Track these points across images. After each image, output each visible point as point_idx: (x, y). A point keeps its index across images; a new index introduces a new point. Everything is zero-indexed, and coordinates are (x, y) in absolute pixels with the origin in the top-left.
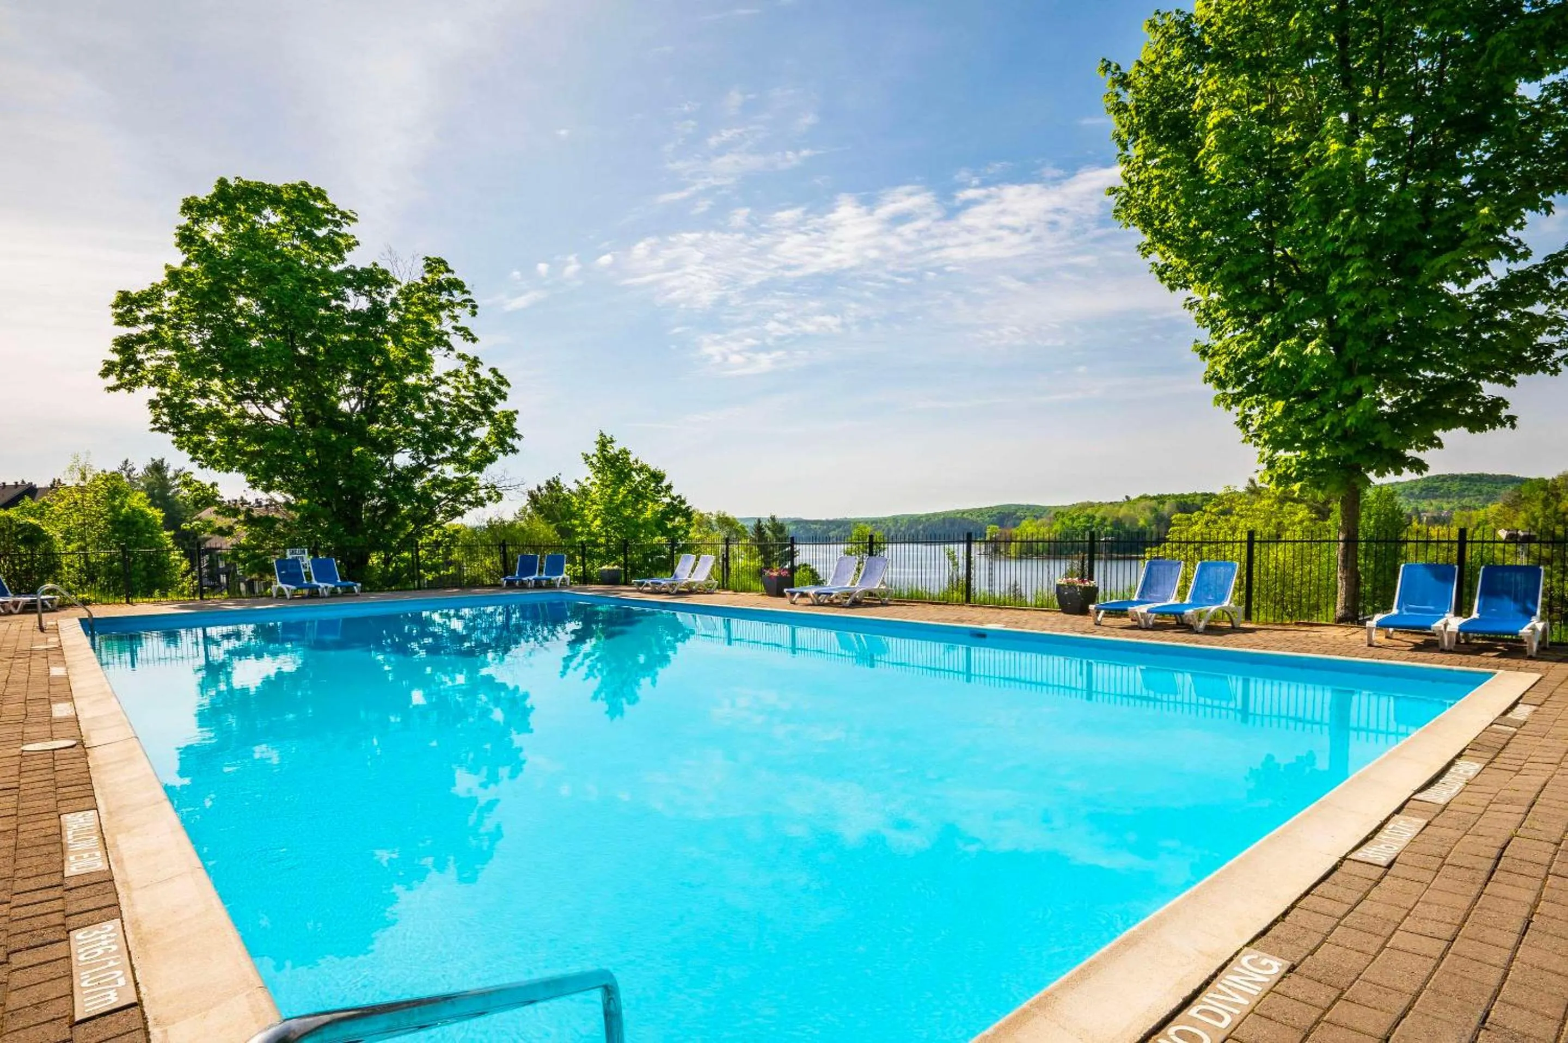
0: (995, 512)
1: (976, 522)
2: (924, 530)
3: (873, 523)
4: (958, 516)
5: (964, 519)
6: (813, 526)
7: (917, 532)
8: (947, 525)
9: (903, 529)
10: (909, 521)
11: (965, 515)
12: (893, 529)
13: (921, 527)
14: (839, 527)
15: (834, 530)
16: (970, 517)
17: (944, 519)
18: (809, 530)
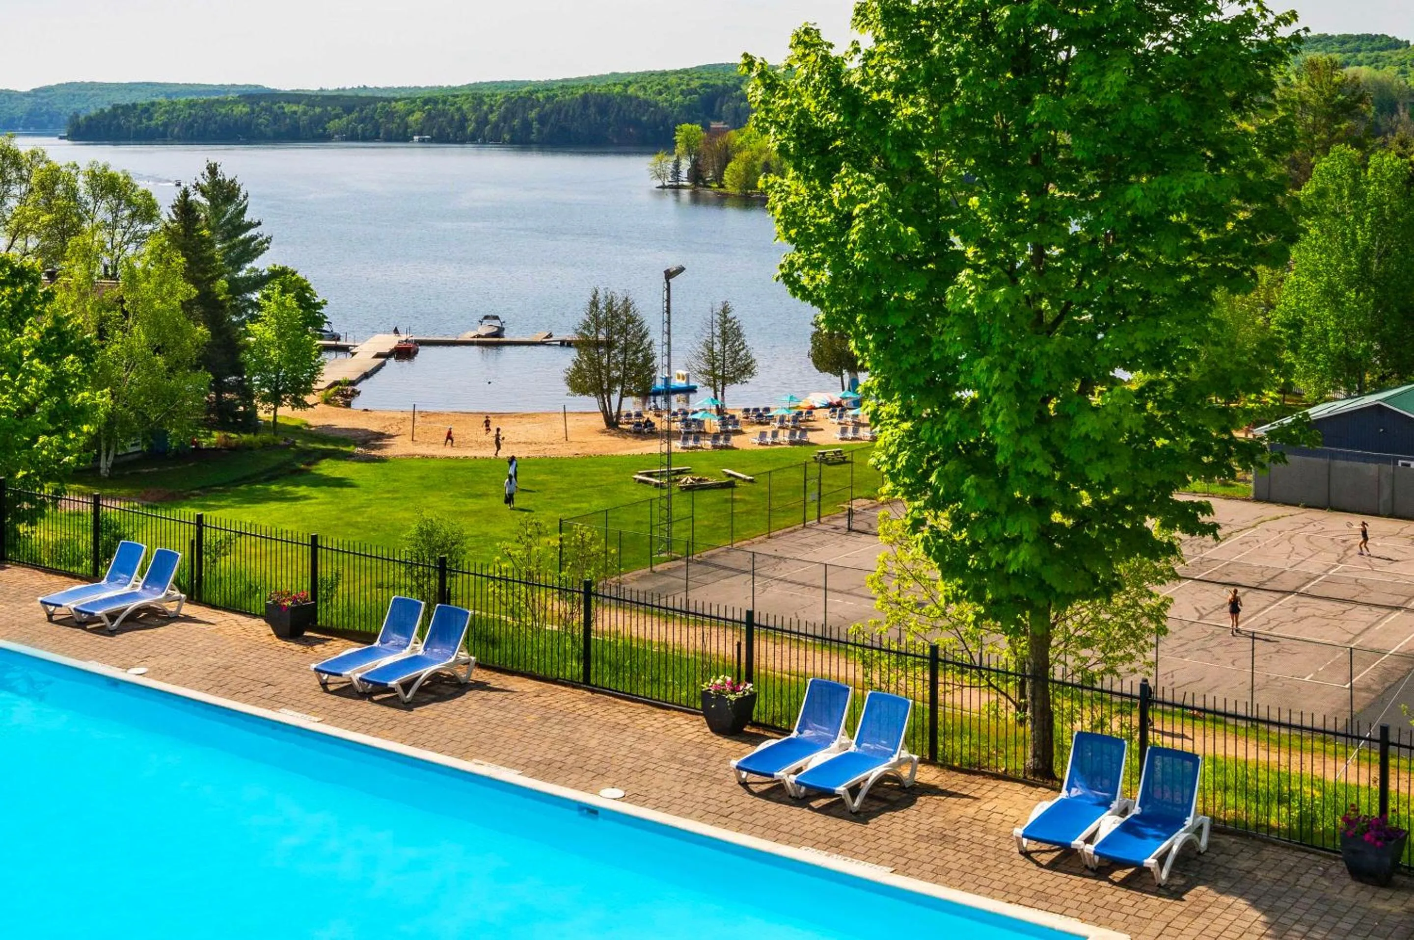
0: (695, 84)
1: (656, 105)
2: (542, 119)
3: (426, 102)
4: (618, 89)
5: (629, 98)
6: (289, 108)
7: (527, 125)
8: (592, 110)
9: (493, 118)
10: (508, 99)
11: (631, 90)
12: (472, 116)
13: (533, 114)
14: (348, 110)
15: (338, 116)
16: (641, 94)
17: (585, 98)
18: (277, 118)
